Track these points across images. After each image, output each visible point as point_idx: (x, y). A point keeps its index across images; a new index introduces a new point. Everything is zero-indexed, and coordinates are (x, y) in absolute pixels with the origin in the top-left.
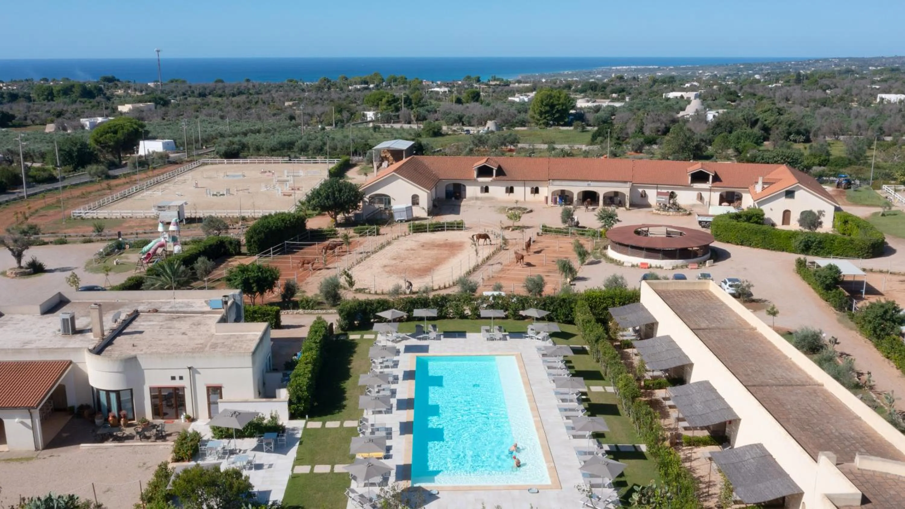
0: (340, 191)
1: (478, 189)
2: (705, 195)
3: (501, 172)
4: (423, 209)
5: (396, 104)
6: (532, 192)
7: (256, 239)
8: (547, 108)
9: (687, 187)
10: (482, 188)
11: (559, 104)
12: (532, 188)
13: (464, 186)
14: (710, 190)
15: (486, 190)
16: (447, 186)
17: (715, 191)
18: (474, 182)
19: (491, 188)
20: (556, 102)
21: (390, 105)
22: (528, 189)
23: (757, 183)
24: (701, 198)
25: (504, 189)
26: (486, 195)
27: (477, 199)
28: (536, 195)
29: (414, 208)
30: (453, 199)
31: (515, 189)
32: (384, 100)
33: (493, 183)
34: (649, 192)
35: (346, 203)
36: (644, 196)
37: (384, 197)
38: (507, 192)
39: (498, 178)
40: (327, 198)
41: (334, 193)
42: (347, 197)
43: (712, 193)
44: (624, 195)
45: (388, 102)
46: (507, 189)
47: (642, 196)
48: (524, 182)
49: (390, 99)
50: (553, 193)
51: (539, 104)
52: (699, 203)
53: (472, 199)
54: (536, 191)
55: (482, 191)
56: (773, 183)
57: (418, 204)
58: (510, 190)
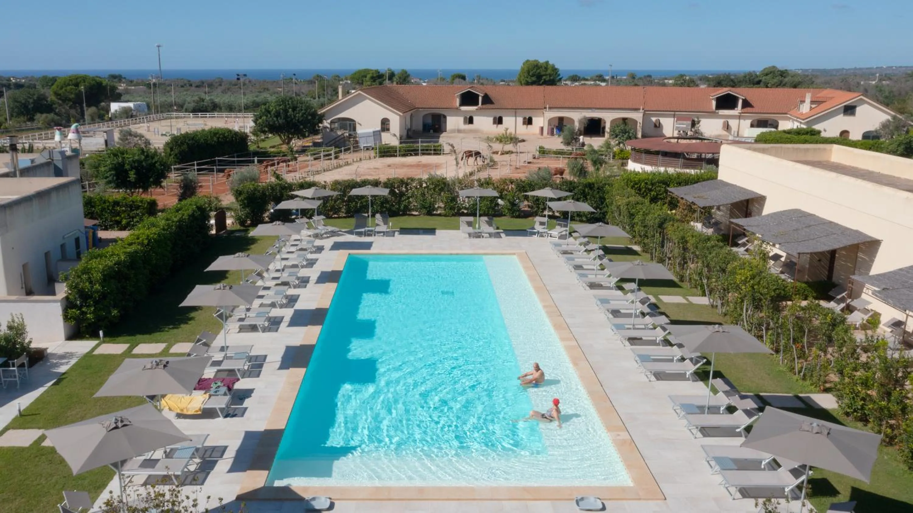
0: (294, 109)
1: (461, 119)
2: (733, 123)
3: (487, 100)
4: (395, 135)
5: (380, 80)
6: (524, 123)
7: (176, 151)
8: (534, 79)
9: (711, 114)
10: (465, 118)
11: (546, 75)
12: (525, 118)
13: (445, 117)
14: (739, 117)
15: (470, 121)
16: (425, 116)
17: (745, 118)
18: (456, 111)
19: (475, 119)
20: (543, 73)
21: (374, 81)
22: (520, 120)
23: (803, 102)
24: (727, 127)
25: (491, 119)
26: (470, 126)
27: (459, 131)
28: (529, 126)
29: (383, 134)
30: (432, 131)
31: (504, 119)
32: (369, 76)
33: (479, 112)
34: (663, 120)
35: (301, 123)
36: (658, 126)
37: (348, 122)
38: (494, 123)
39: (484, 106)
40: (278, 115)
41: (286, 111)
42: (302, 116)
43: (742, 121)
44: (635, 122)
45: (372, 78)
46: (495, 119)
47: (655, 126)
48: (515, 111)
49: (375, 75)
50: (550, 121)
51: (526, 75)
52: (725, 133)
53: (453, 131)
54: (529, 121)
55: (465, 122)
56: (823, 102)
57: (388, 130)
58: (499, 121)
